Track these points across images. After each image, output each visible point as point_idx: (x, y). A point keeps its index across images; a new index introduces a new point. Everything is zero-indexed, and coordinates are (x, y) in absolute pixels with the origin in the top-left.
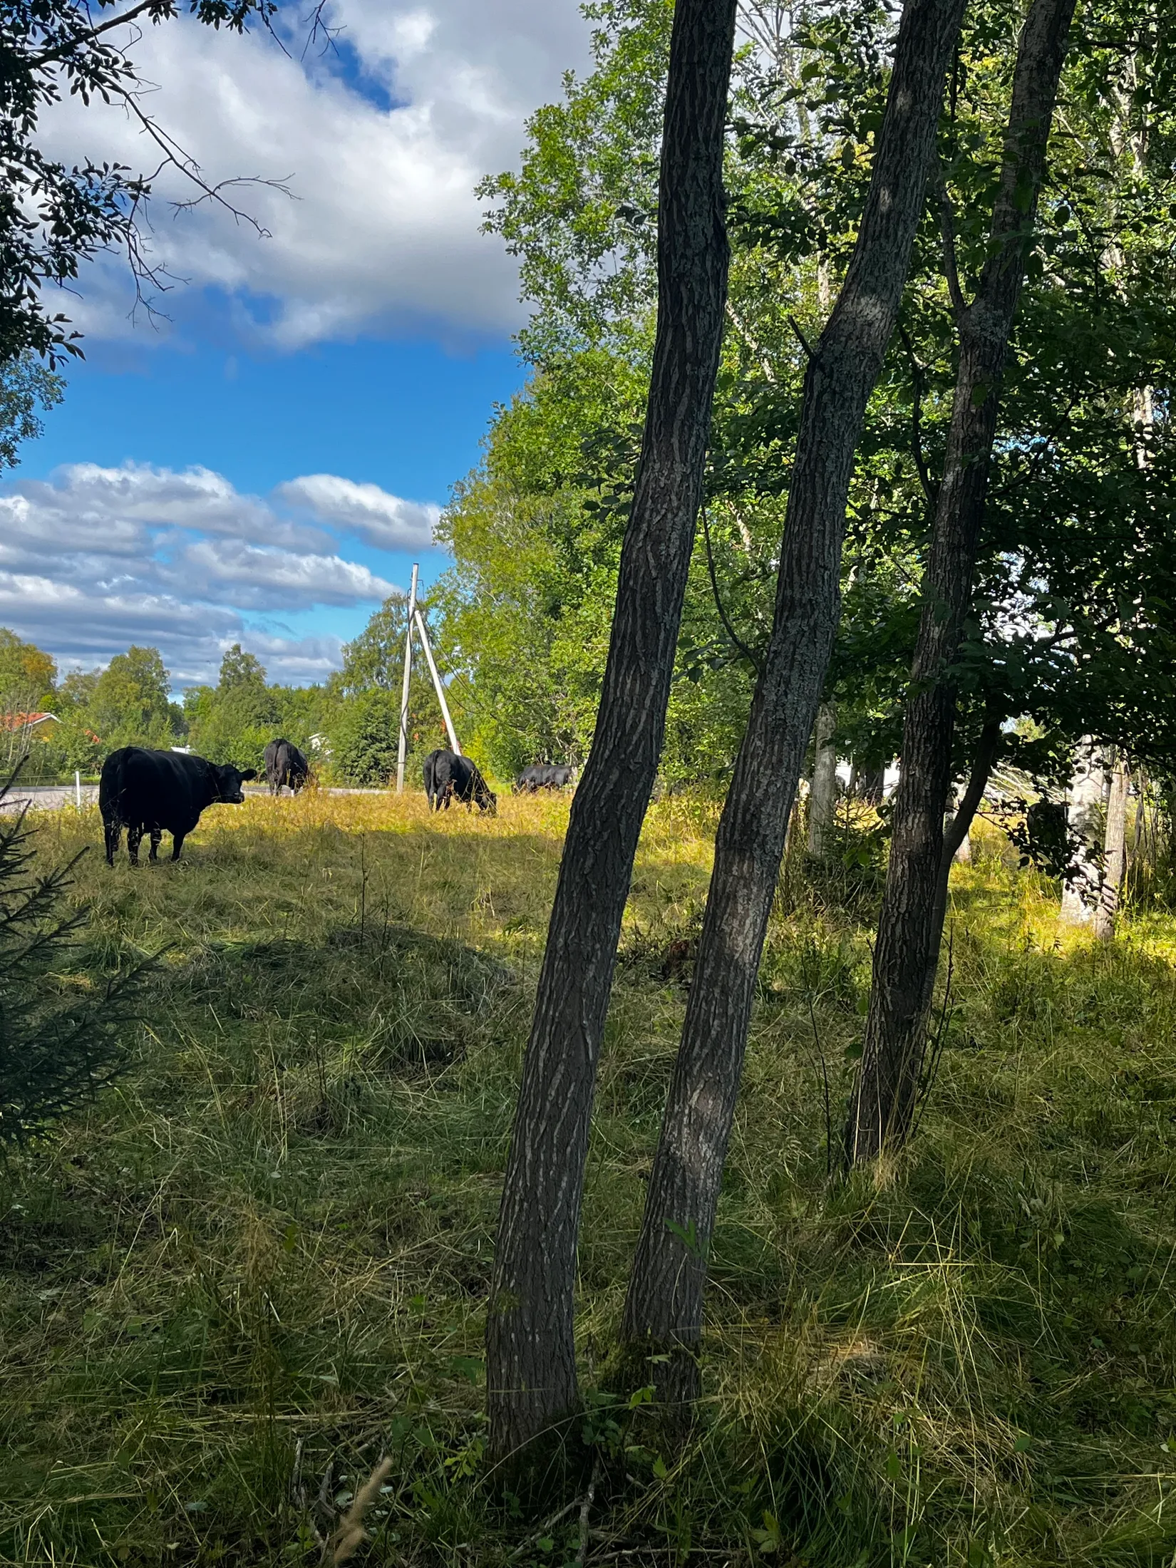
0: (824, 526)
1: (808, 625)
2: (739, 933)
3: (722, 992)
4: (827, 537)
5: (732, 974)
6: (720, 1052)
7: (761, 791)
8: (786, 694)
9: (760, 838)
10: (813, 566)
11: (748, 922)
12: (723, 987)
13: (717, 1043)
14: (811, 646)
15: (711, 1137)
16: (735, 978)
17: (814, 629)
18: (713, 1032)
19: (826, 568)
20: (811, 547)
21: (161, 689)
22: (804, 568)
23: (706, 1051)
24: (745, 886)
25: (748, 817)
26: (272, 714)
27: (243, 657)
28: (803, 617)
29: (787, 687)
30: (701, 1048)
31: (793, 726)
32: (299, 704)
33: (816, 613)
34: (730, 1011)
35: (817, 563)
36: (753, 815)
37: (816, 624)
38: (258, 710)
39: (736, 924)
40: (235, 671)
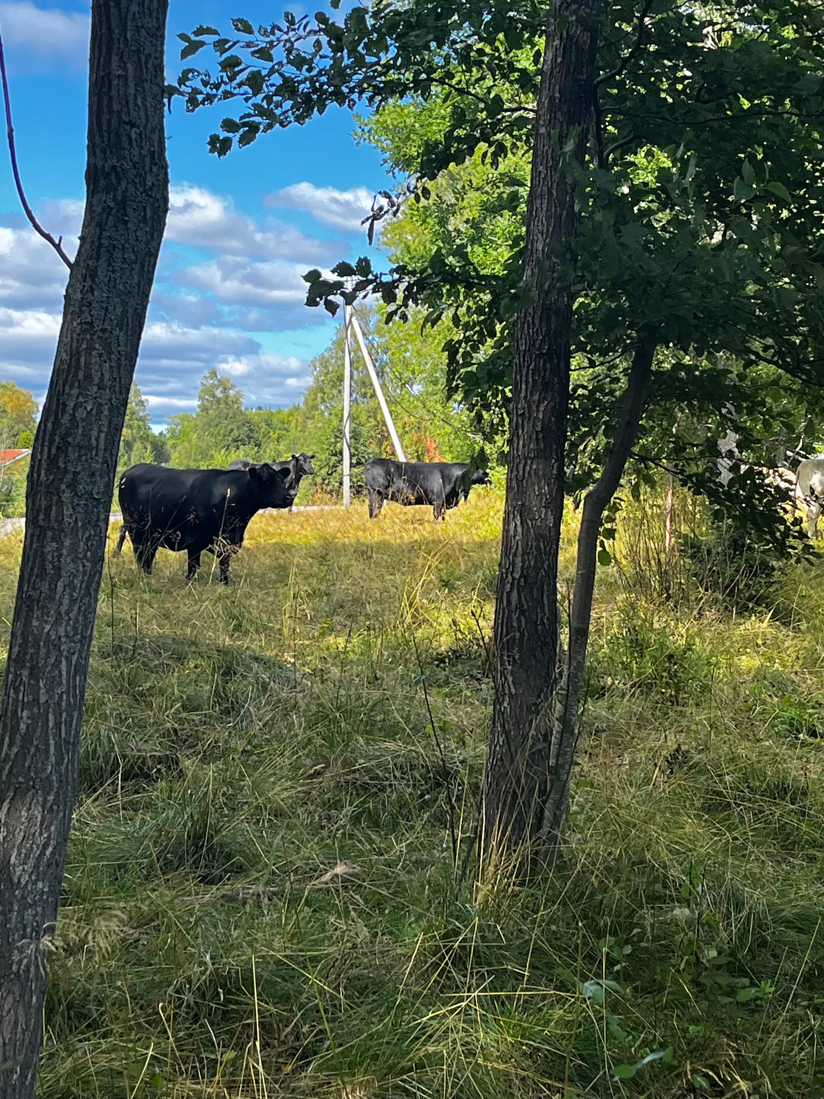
0: (125, 69)
1: (115, 200)
2: (51, 599)
3: (31, 674)
4: (132, 84)
5: (43, 651)
6: (33, 750)
7: (67, 417)
8: (92, 290)
9: (69, 476)
10: (114, 122)
11: (60, 585)
12: (32, 669)
13: (27, 739)
14: (121, 227)
15: (27, 856)
16: (48, 655)
17: (122, 204)
18: (23, 726)
19: (133, 125)
20: (110, 98)
21: (141, 419)
22: (105, 127)
23: (15, 750)
24: (53, 539)
25: (54, 450)
26: (249, 437)
27: (219, 381)
28: (107, 190)
29: (93, 281)
30: (10, 746)
31: (103, 330)
32: (280, 425)
33: (124, 184)
34: (43, 699)
35: (120, 118)
36: (58, 448)
37: (124, 197)
38: (236, 433)
39: (45, 587)
40: (214, 396)
